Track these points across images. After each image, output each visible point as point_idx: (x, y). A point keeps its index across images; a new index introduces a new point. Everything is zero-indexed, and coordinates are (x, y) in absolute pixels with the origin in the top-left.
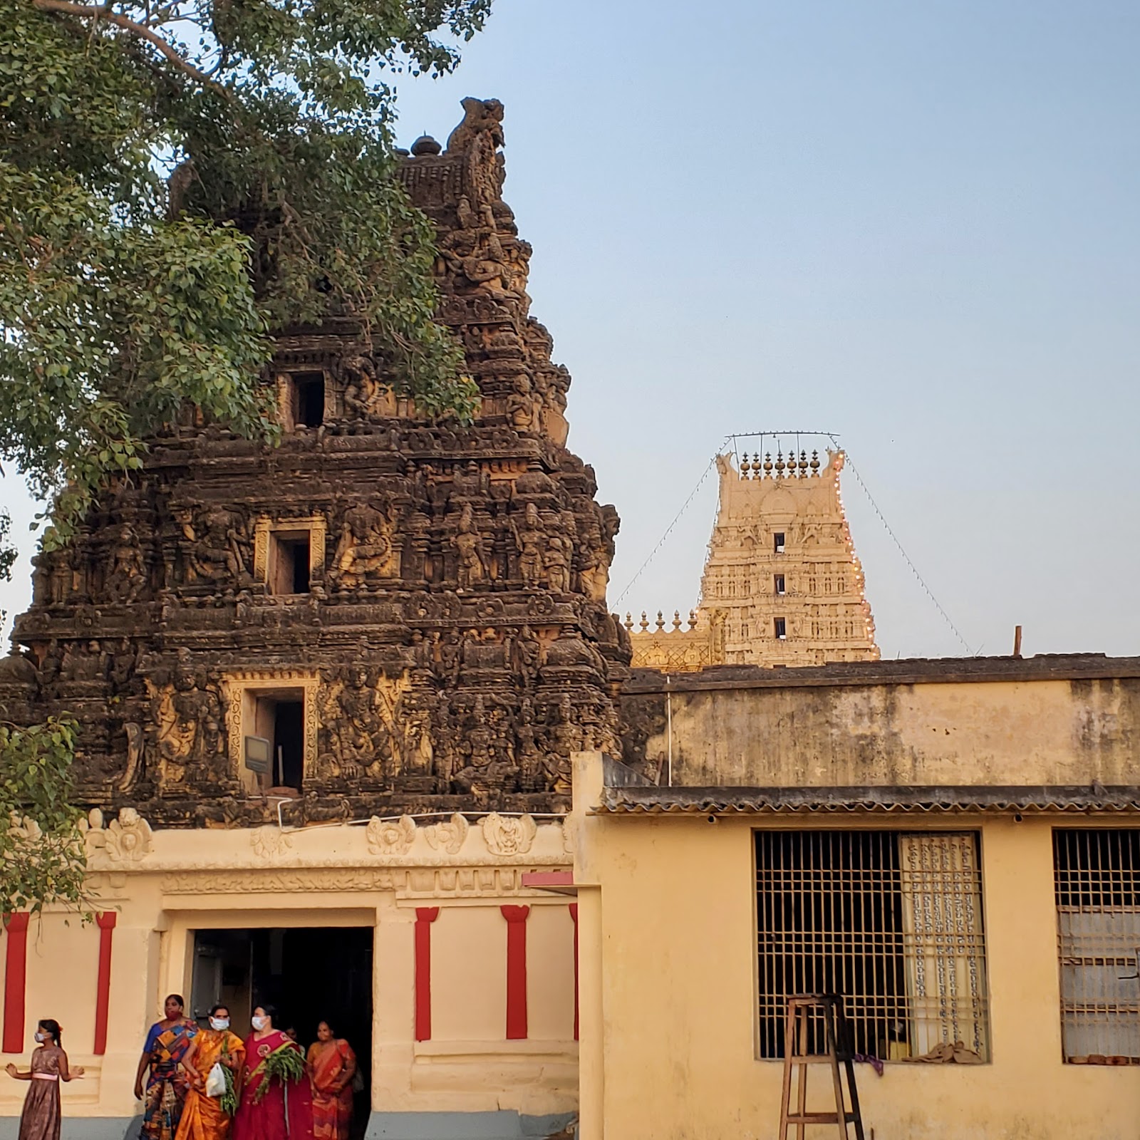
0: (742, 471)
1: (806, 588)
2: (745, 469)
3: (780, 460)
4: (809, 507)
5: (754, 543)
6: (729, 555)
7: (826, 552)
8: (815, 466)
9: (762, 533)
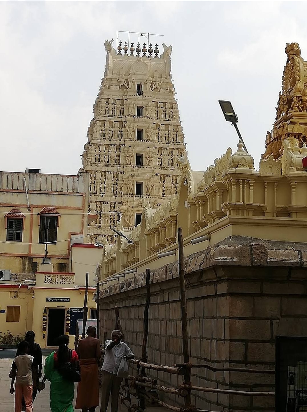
0: (118, 51)
1: (153, 115)
2: (120, 49)
3: (139, 47)
4: (155, 73)
5: (126, 88)
6: (113, 93)
7: (163, 97)
8: (157, 52)
9: (131, 84)
